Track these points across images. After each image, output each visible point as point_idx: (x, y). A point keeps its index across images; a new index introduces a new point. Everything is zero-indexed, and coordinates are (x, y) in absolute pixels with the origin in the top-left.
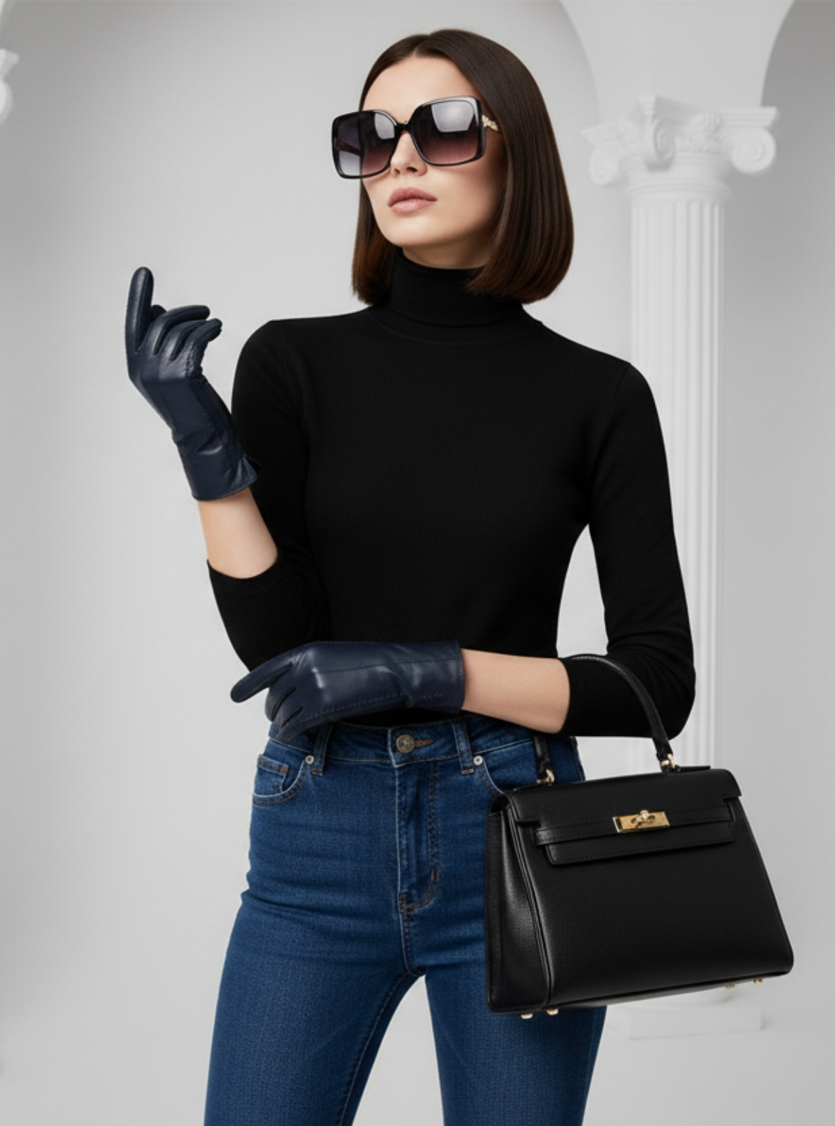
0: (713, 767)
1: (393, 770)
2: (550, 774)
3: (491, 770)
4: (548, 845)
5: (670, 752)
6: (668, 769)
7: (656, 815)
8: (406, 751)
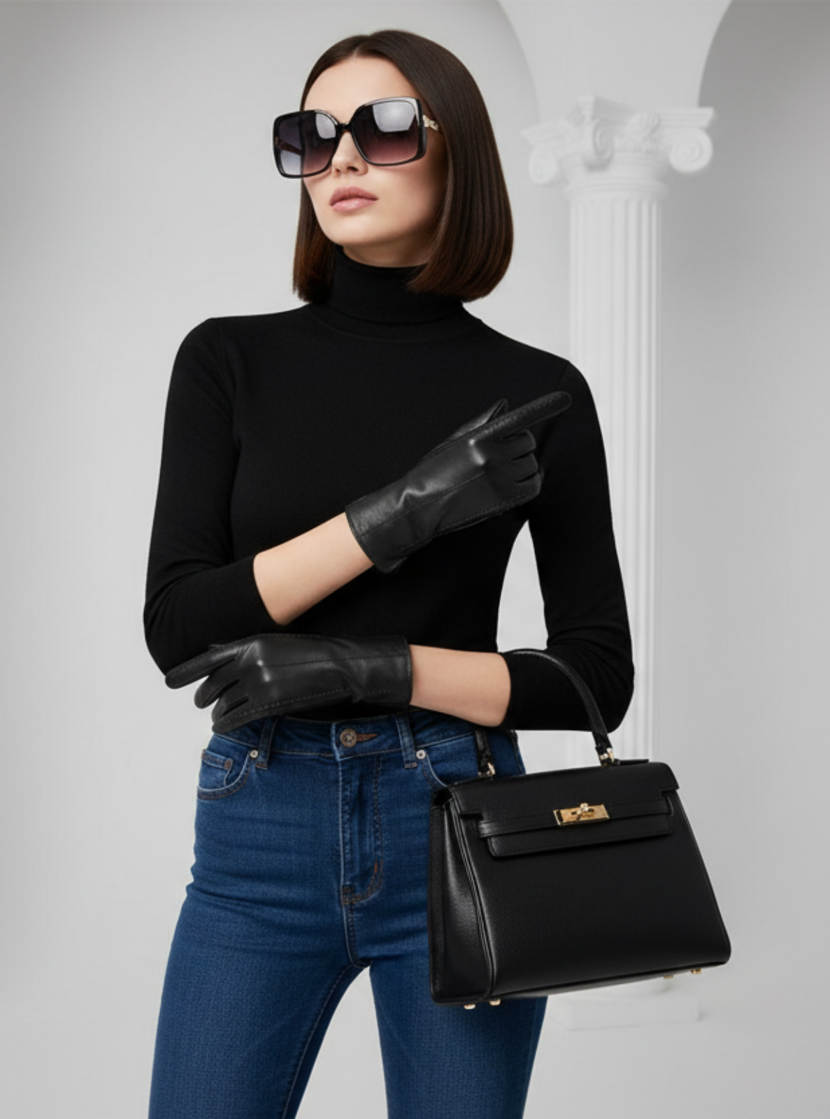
0: (651, 760)
1: (336, 764)
3: (433, 763)
4: (490, 837)
5: (609, 746)
6: (607, 762)
7: (595, 808)
8: (349, 744)
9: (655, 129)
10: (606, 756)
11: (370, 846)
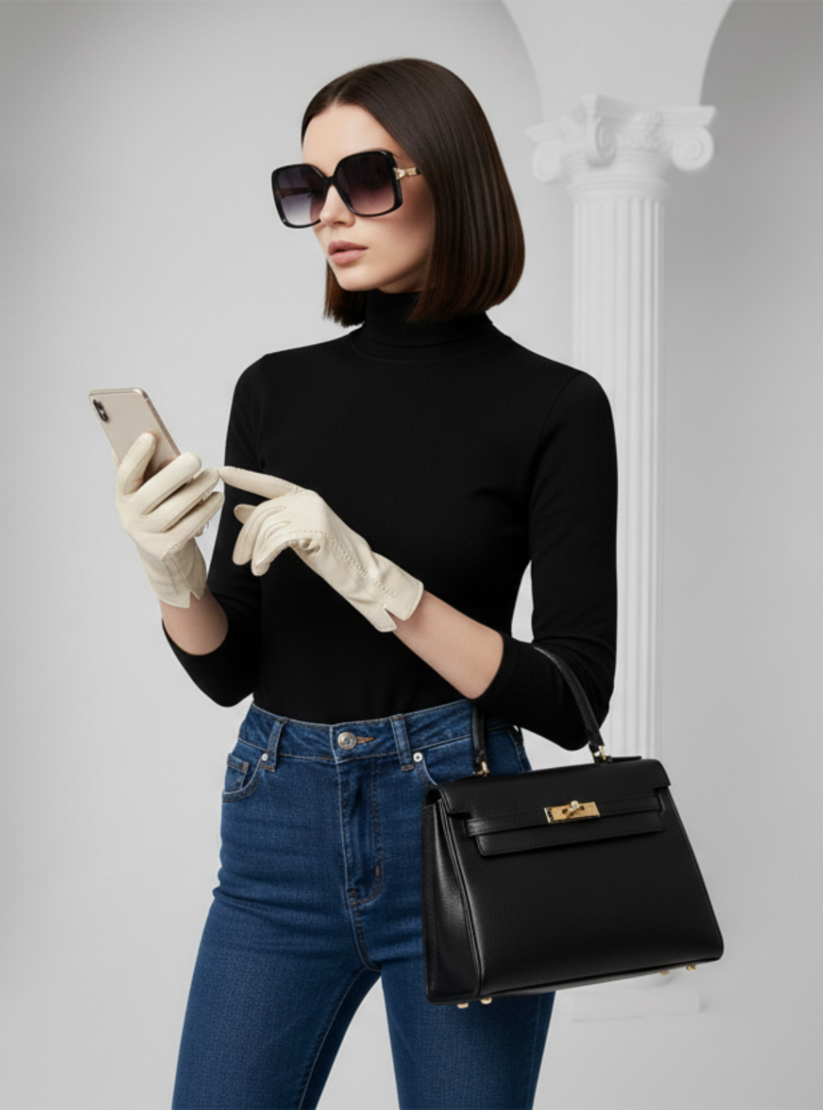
0: (644, 757)
1: (334, 767)
2: (484, 765)
3: (428, 766)
4: (477, 835)
5: (602, 743)
6: (599, 760)
7: (585, 805)
8: (346, 747)
9: (658, 125)
10: (597, 754)
11: (371, 848)
